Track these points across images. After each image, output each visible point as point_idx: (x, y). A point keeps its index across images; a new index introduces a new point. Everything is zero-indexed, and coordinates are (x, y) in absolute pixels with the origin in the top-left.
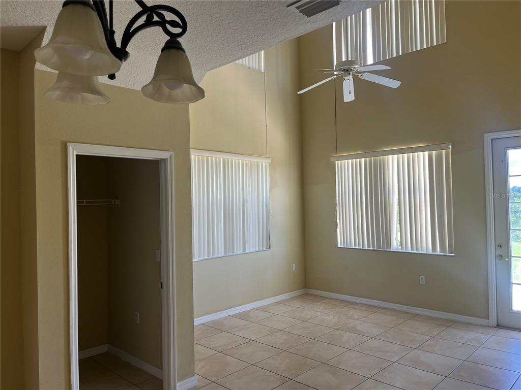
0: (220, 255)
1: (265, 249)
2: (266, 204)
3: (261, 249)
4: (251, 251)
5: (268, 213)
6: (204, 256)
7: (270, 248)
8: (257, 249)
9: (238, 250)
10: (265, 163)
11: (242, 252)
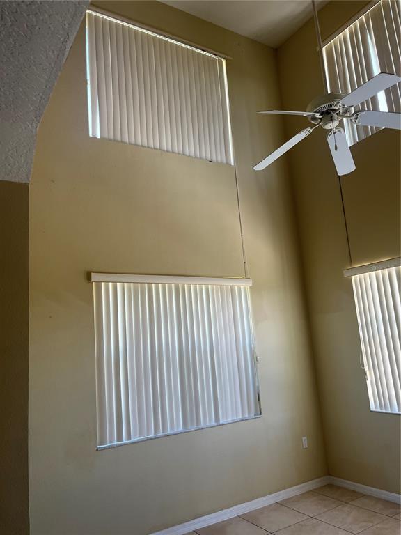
0: (175, 431)
1: (253, 415)
2: (250, 346)
3: (247, 416)
4: (230, 420)
5: (255, 360)
6: (148, 434)
7: (261, 414)
8: (240, 417)
9: (207, 419)
10: (243, 287)
11: (213, 423)
